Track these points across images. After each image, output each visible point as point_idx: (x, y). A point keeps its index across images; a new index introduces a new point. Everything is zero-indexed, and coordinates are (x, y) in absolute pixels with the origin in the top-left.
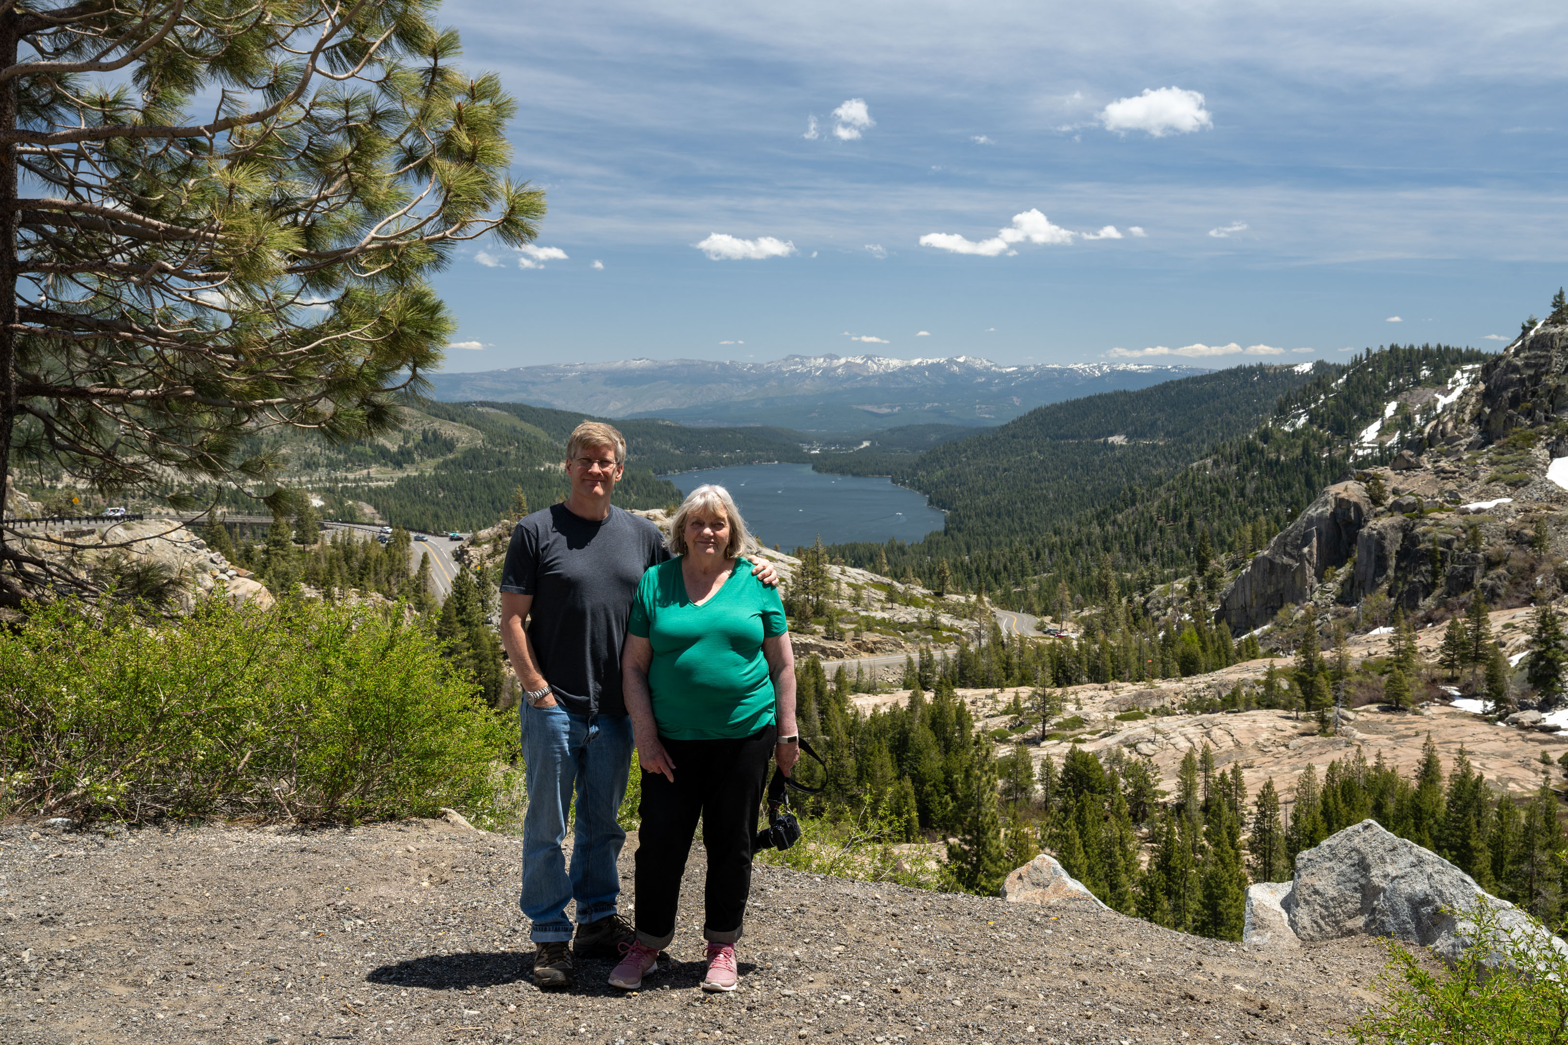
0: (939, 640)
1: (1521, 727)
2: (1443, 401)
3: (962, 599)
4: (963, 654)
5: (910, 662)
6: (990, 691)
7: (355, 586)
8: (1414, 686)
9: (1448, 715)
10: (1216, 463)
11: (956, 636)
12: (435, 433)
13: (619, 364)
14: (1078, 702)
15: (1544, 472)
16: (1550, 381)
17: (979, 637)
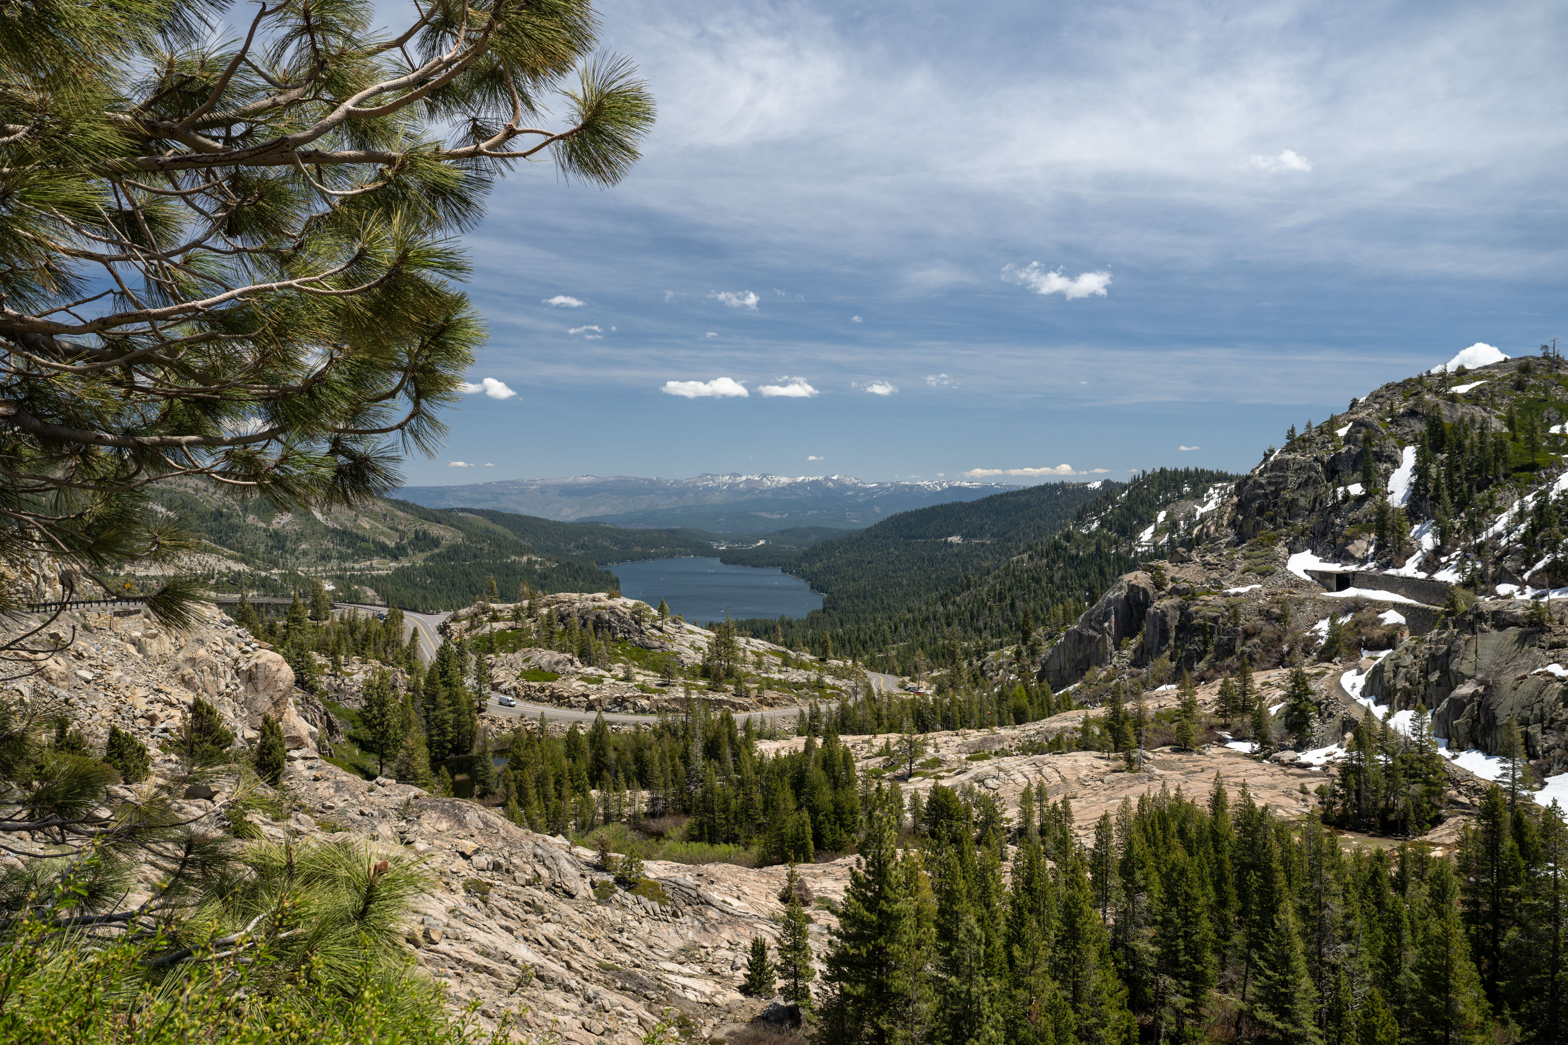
0: (824, 696)
1: (1282, 764)
2: (1201, 510)
3: (841, 664)
4: (843, 708)
5: (802, 714)
6: (867, 737)
7: (358, 654)
8: (1196, 732)
9: (1225, 755)
10: (1031, 558)
11: (838, 693)
12: (424, 533)
13: (571, 479)
14: (936, 746)
15: (1285, 565)
16: (1287, 495)
17: (856, 693)
